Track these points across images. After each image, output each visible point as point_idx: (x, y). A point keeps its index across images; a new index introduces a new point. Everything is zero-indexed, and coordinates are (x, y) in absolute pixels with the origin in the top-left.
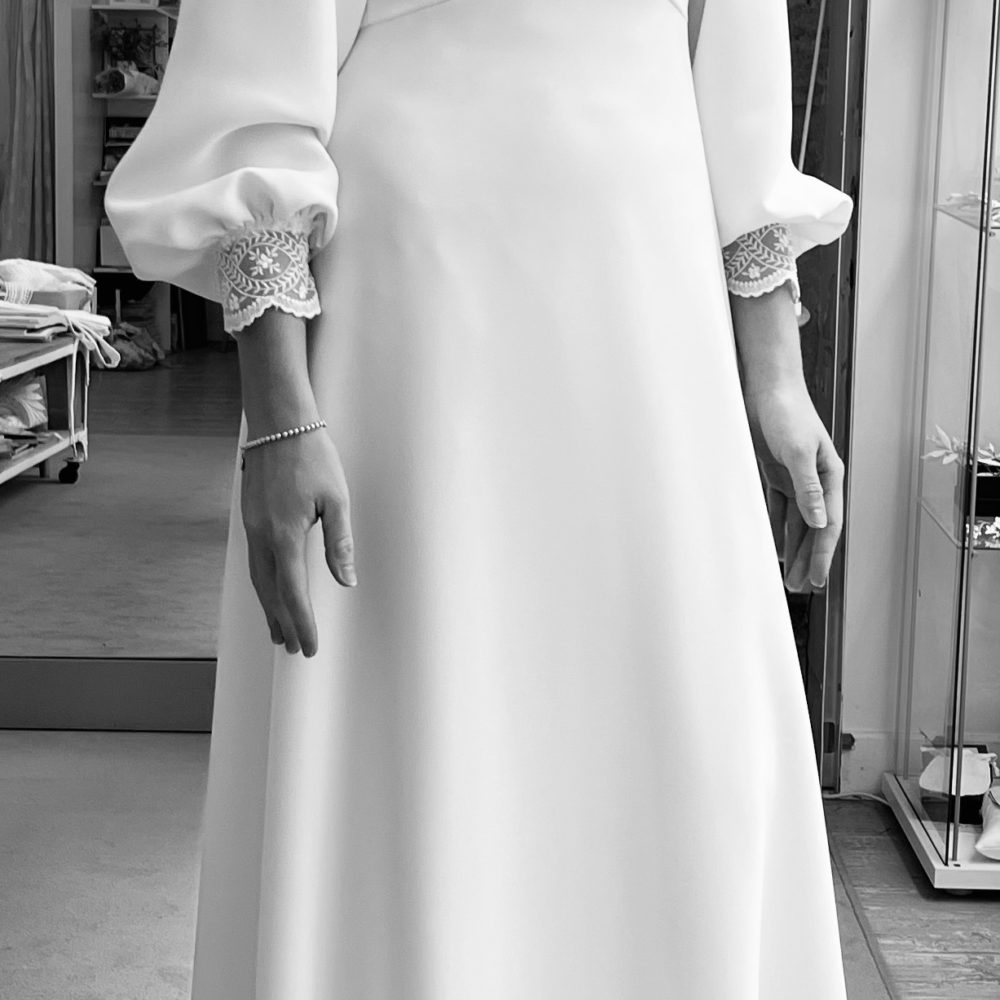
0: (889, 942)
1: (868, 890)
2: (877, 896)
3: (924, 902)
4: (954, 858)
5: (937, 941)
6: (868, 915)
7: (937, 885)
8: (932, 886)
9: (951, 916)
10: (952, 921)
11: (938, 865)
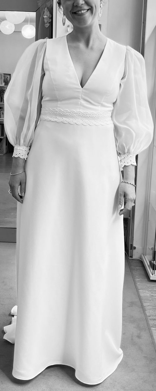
0: (141, 291)
1: (137, 279)
2: (139, 281)
3: (148, 282)
4: (154, 274)
5: (151, 291)
6: (137, 285)
7: (151, 279)
8: (150, 279)
9: (153, 285)
10: (154, 287)
11: (151, 275)
